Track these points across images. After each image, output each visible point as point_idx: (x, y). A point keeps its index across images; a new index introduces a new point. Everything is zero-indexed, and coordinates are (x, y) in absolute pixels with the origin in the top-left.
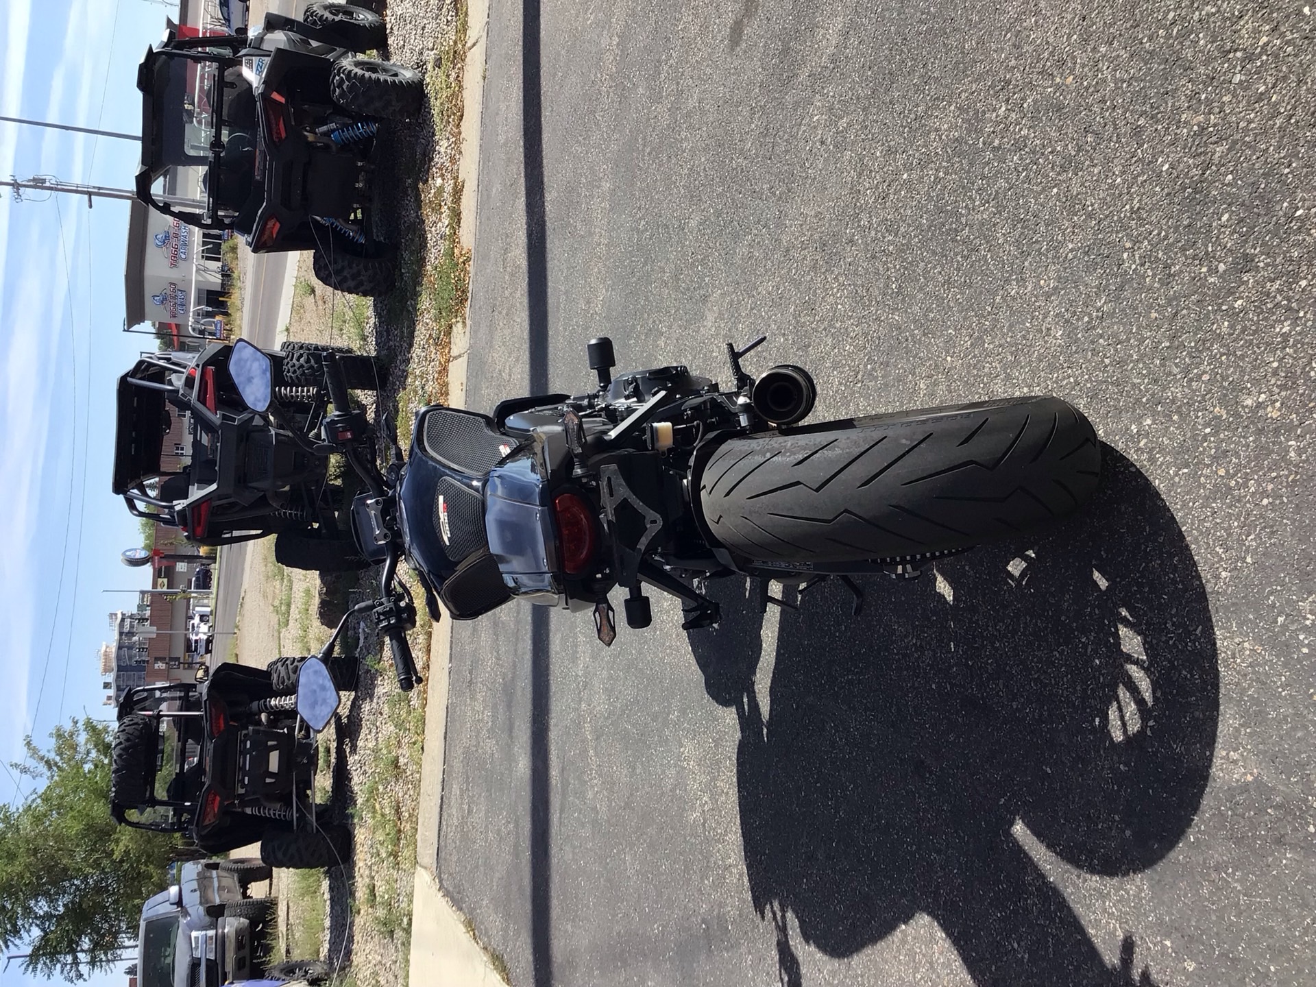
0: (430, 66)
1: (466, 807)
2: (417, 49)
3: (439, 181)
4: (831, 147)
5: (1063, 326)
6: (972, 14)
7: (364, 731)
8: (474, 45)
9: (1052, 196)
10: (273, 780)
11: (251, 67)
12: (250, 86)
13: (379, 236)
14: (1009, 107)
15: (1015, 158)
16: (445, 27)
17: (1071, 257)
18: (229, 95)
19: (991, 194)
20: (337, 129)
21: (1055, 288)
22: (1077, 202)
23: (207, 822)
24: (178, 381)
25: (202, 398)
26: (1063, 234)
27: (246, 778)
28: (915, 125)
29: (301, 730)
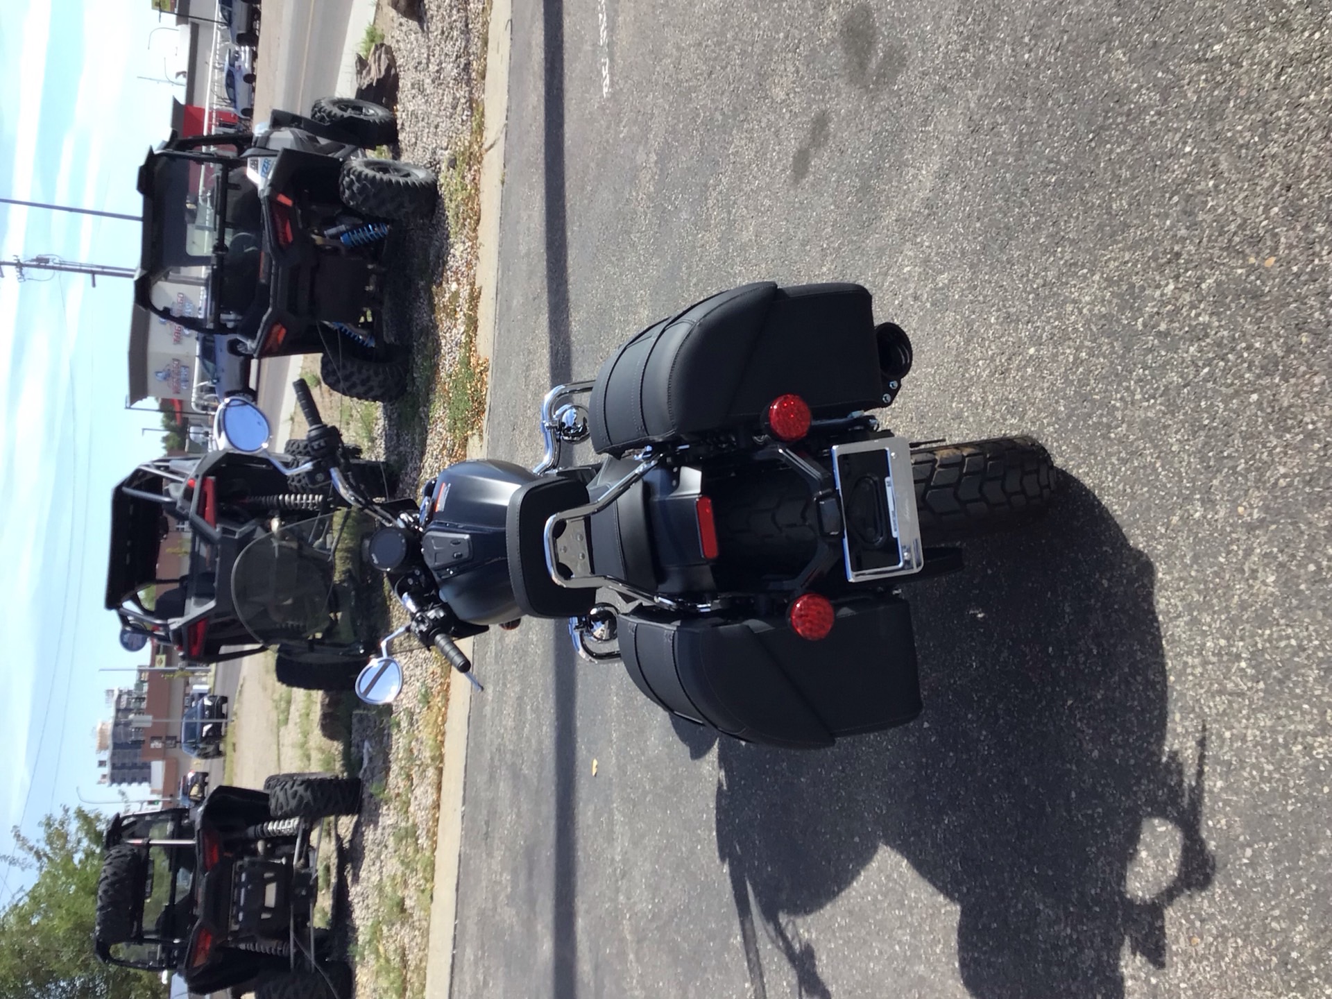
0: (444, 166)
1: (481, 977)
2: (430, 148)
3: (454, 286)
4: (928, 305)
5: (1277, 571)
6: (1120, 168)
7: (366, 862)
8: (491, 146)
9: (1250, 404)
10: (269, 916)
11: (256, 168)
12: (255, 187)
13: (389, 338)
14: (1180, 286)
15: (1192, 349)
16: (460, 127)
17: (1284, 484)
18: (233, 197)
19: (1158, 388)
20: (347, 231)
21: (1262, 521)
22: (1290, 416)
23: (197, 964)
24: (176, 492)
25: (201, 511)
26: (1270, 454)
27: (241, 914)
28: (1044, 292)
29: (299, 858)
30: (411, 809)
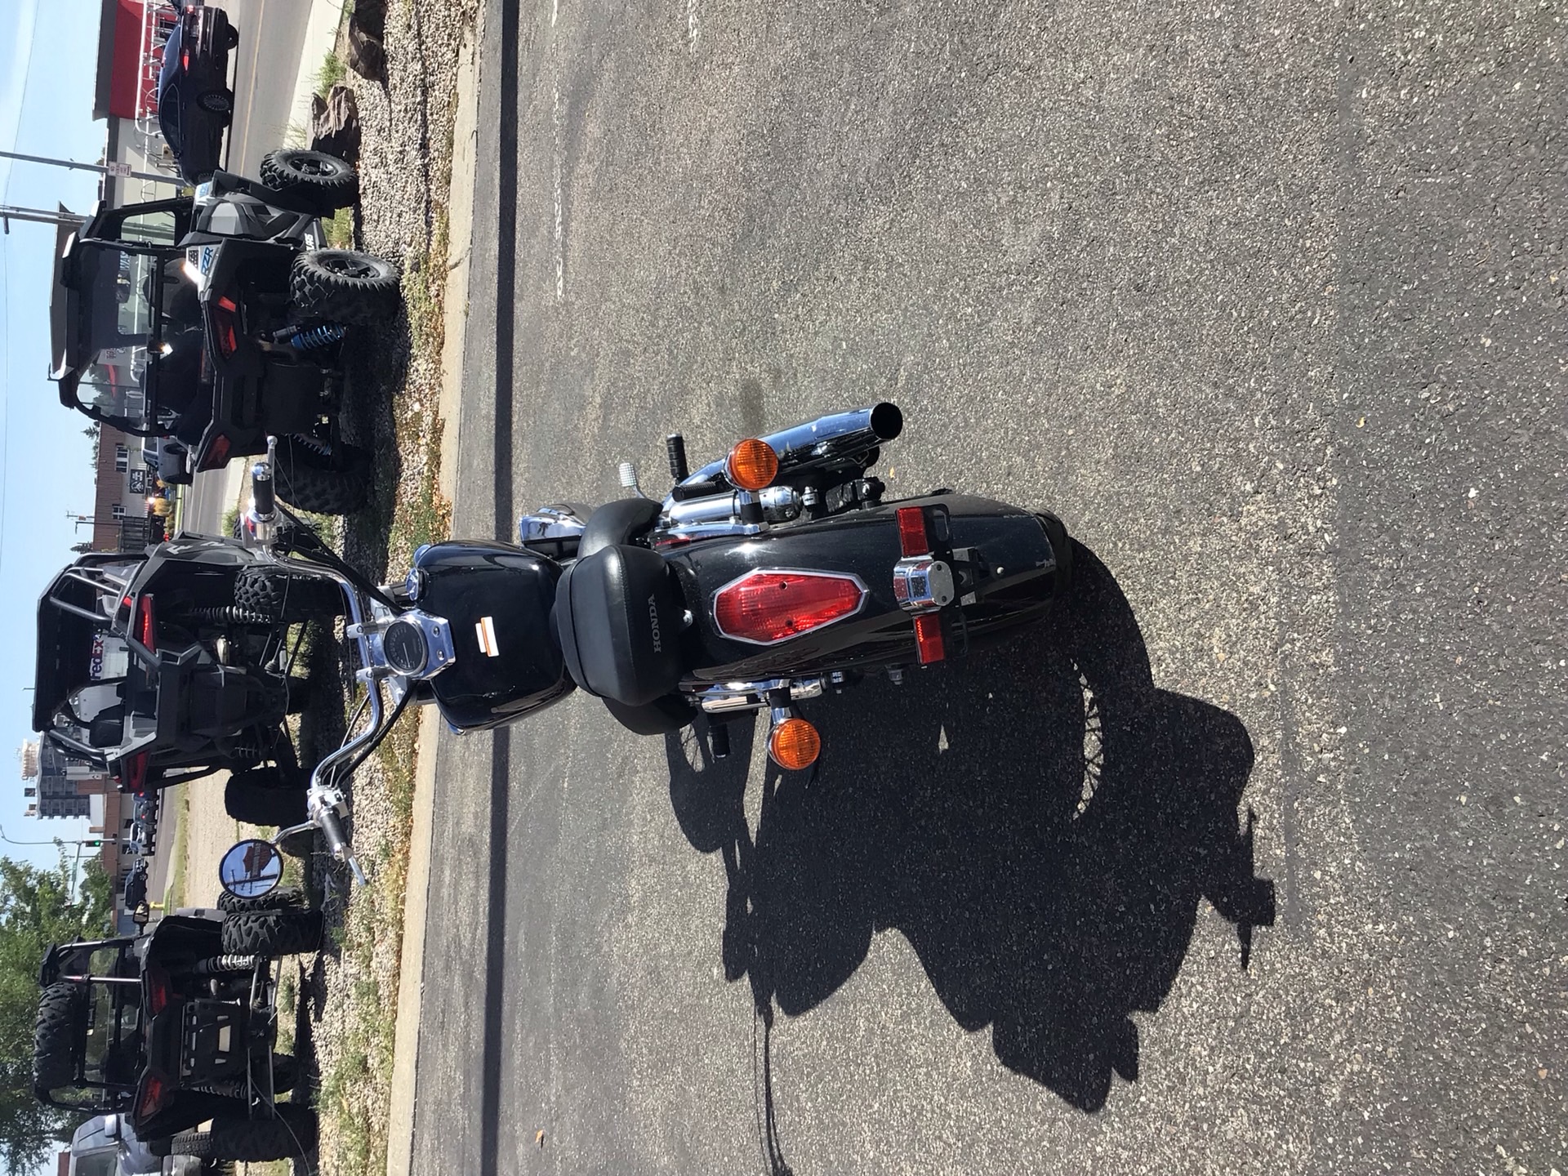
0: (407, 265)
2: (393, 236)
3: (417, 407)
8: (456, 265)
10: (224, 1061)
11: (196, 262)
12: (193, 288)
13: (348, 441)
18: (169, 289)
20: (299, 332)
23: (146, 1111)
24: (112, 610)
25: (138, 634)
27: (193, 1060)
29: (256, 997)
30: (373, 964)
